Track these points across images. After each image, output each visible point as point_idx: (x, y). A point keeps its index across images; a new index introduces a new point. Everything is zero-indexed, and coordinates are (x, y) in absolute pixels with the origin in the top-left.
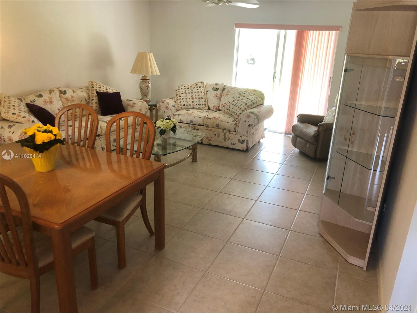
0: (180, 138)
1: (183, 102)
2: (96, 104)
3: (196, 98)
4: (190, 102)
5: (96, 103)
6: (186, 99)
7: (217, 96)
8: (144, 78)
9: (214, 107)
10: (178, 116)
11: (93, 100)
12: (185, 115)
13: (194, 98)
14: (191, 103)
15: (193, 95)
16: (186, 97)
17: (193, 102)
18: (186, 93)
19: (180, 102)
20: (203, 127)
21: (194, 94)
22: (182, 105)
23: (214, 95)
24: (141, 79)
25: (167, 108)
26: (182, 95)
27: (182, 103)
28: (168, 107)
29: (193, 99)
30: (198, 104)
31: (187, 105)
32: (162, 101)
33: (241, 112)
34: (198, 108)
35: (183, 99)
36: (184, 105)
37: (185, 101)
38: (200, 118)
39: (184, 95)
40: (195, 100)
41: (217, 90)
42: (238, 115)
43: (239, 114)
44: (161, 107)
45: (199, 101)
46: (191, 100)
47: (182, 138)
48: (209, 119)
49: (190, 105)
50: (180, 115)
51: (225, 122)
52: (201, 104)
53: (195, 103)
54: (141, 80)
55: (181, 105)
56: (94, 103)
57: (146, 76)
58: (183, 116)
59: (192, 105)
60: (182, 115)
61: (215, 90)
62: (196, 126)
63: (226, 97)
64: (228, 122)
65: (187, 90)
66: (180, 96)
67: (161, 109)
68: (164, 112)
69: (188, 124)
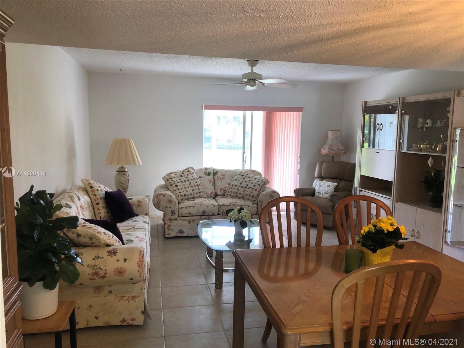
0: (189, 235)
1: (183, 192)
2: (104, 209)
3: (195, 186)
4: (190, 190)
5: (103, 207)
6: (185, 188)
7: (211, 181)
8: (122, 170)
9: (212, 193)
10: (186, 209)
11: (98, 204)
12: (194, 206)
13: (193, 186)
14: (191, 192)
15: (191, 183)
16: (184, 186)
17: (193, 190)
18: (182, 182)
19: (180, 192)
20: (219, 216)
21: (191, 181)
22: (183, 195)
23: (208, 180)
24: (117, 171)
25: (169, 201)
26: (178, 184)
27: (183, 194)
28: (172, 200)
29: (191, 187)
30: (198, 192)
31: (188, 195)
32: (162, 195)
33: (258, 193)
34: (198, 196)
35: (182, 189)
36: (185, 195)
37: (184, 191)
38: (214, 206)
39: (181, 184)
40: (194, 188)
41: (209, 174)
42: (255, 197)
43: (256, 195)
44: (161, 202)
45: (199, 188)
46: (190, 189)
47: (192, 235)
48: (227, 206)
49: (191, 194)
50: (188, 207)
51: (246, 206)
52: (201, 192)
53: (195, 191)
54: (117, 173)
55: (181, 195)
56: (101, 208)
57: (124, 167)
58: (192, 207)
59: (193, 194)
60: (190, 207)
61: (207, 175)
62: (210, 216)
63: (223, 181)
64: (248, 206)
65: (181, 178)
66: (177, 186)
67: (161, 204)
68: (166, 207)
69: (199, 217)
